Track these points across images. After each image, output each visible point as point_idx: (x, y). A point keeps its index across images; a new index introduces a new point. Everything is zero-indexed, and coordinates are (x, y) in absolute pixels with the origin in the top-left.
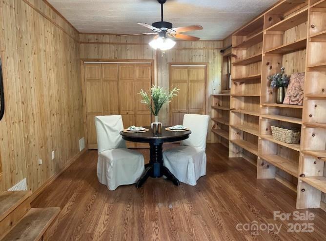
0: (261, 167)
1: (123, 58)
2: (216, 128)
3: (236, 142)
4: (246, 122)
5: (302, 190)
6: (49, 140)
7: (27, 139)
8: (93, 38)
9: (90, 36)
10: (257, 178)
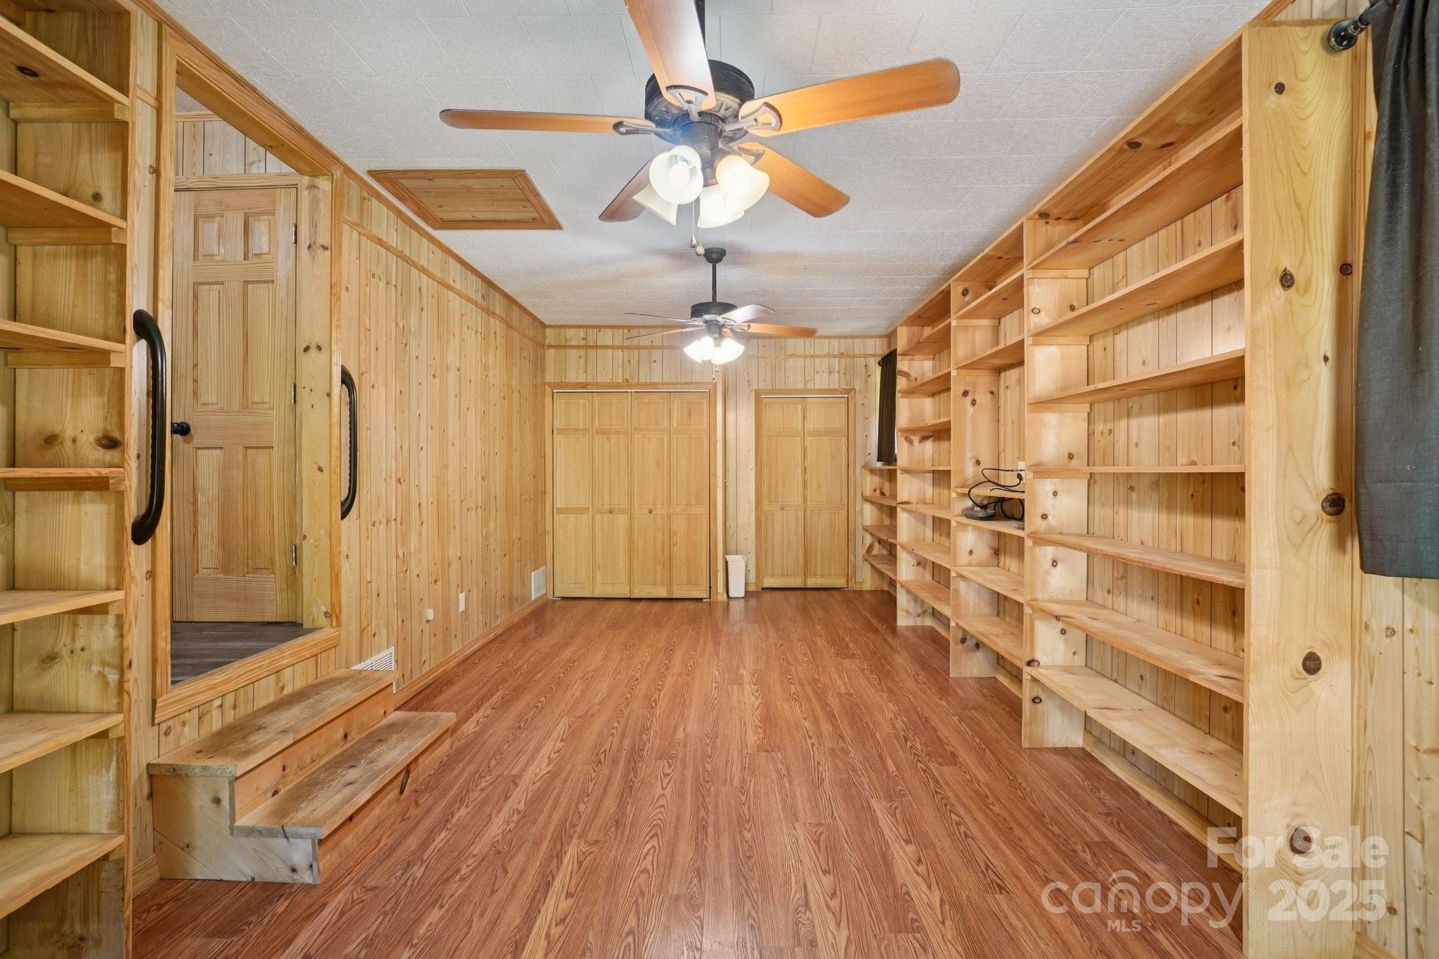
0: (960, 647)
1: (642, 380)
2: (875, 552)
3: (912, 587)
4: (937, 536)
5: (1033, 700)
6: (455, 566)
7: (404, 560)
8: (574, 336)
9: (570, 333)
10: (951, 676)
